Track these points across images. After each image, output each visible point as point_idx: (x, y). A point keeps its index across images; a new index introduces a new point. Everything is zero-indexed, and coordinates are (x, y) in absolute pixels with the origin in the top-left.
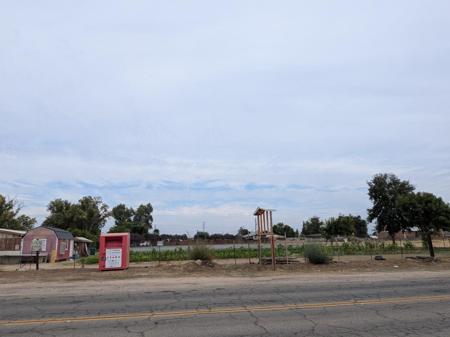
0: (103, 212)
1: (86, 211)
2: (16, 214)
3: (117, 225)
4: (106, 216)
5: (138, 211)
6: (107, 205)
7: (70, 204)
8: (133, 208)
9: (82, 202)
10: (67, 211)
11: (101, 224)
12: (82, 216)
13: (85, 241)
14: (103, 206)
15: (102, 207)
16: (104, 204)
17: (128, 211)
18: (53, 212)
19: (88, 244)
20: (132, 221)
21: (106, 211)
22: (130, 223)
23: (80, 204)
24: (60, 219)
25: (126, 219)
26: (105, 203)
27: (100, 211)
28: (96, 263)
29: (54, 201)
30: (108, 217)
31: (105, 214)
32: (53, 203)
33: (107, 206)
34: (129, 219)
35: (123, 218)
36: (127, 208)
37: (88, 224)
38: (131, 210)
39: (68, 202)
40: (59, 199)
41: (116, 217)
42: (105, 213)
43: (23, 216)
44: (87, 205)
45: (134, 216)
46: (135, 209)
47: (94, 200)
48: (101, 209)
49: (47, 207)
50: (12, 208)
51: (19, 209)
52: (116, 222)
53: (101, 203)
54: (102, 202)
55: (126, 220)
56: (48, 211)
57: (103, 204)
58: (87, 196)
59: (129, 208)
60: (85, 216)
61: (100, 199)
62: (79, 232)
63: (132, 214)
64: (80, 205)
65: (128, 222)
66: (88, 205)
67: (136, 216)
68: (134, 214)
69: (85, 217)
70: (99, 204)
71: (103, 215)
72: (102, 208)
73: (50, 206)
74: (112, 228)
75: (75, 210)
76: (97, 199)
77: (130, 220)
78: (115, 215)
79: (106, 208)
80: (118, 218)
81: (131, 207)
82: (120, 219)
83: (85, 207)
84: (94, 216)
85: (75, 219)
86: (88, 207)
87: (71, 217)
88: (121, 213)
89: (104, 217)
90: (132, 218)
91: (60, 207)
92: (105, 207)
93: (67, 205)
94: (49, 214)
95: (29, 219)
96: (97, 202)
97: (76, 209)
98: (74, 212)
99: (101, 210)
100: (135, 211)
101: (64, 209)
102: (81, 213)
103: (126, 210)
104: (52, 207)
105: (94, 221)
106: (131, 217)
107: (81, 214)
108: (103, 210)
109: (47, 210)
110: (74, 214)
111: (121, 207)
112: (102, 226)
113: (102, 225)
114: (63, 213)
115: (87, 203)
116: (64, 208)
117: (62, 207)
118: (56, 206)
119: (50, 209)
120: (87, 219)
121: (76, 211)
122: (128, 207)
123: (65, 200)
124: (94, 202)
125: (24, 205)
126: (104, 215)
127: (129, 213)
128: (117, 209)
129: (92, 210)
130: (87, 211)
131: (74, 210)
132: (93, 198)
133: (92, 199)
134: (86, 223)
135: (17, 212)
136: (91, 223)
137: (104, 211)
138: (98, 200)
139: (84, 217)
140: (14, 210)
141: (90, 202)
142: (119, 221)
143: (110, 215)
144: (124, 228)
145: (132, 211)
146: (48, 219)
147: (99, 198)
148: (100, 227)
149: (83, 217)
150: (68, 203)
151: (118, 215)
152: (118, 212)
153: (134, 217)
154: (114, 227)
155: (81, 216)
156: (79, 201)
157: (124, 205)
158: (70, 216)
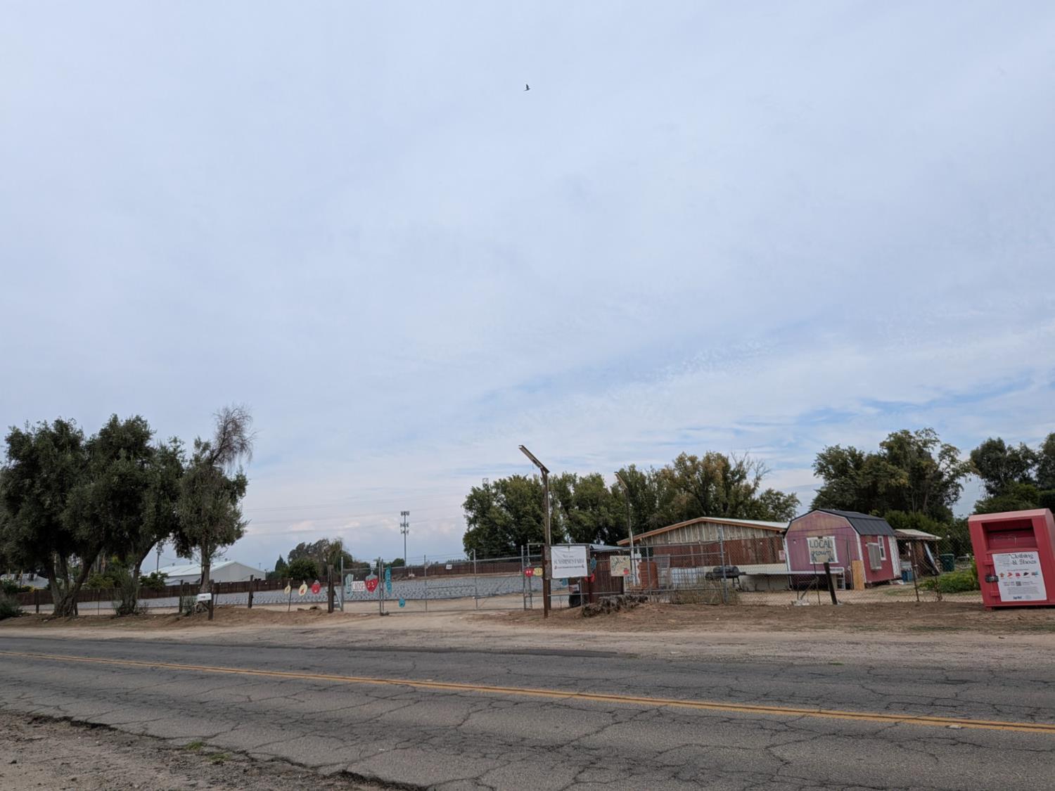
0: (949, 466)
1: (904, 465)
2: (754, 489)
3: (992, 496)
4: (958, 473)
5: (1045, 452)
6: (952, 445)
7: (861, 455)
8: (1030, 446)
9: (890, 447)
10: (859, 472)
11: (948, 496)
12: (896, 480)
13: (923, 538)
14: (943, 449)
15: (942, 452)
16: (946, 445)
17: (1015, 454)
18: (828, 476)
19: (932, 544)
20: (1035, 482)
21: (953, 461)
22: (1030, 486)
23: (886, 451)
24: (847, 491)
25: (1016, 476)
26: (947, 443)
27: (939, 464)
28: (968, 590)
29: (824, 452)
30: (963, 475)
31: (953, 470)
32: (823, 457)
33: (953, 449)
34: (1024, 476)
35: (1006, 474)
36: (1010, 448)
37: (914, 497)
38: (1023, 452)
39: (855, 450)
40: (834, 446)
41: (985, 474)
42: (952, 466)
43: (769, 492)
44: (902, 452)
45: (1037, 466)
46: (1036, 447)
47: (917, 439)
48: (939, 457)
49: (814, 468)
50: (745, 478)
51: (758, 478)
52: (988, 488)
53: (936, 443)
54: (939, 441)
55: (1016, 480)
56: (818, 477)
57: (942, 446)
58: (897, 430)
59: (1017, 447)
60: (904, 479)
61: (931, 434)
62: (902, 516)
63: (1029, 461)
64: (885, 454)
65: (1024, 485)
66: (906, 452)
67: (1043, 465)
68: (1036, 461)
69: (904, 481)
70: (932, 445)
71: (948, 472)
72: (942, 456)
73: (819, 464)
74: (980, 502)
75: (877, 467)
76: (924, 435)
77: (1027, 480)
78: (981, 469)
79: (952, 453)
80: (992, 476)
81: (1021, 443)
82: (998, 478)
83: (898, 459)
84: (927, 477)
85: (881, 489)
86: (905, 457)
87: (870, 484)
88: (997, 463)
89: (953, 478)
90: (1032, 473)
91: (842, 464)
92: (949, 452)
93: (857, 458)
94: (820, 482)
95: (782, 498)
96: (925, 444)
97: (878, 464)
98: (874, 473)
99: (941, 460)
100: (1037, 454)
101: (850, 467)
102: (893, 472)
103: (1008, 453)
104: (825, 467)
105: (929, 488)
106: (1030, 471)
107: (892, 476)
108: (947, 461)
109: (815, 474)
110: (876, 476)
111: (994, 448)
112: (953, 499)
113: (953, 497)
114: (852, 478)
115: (901, 448)
116: (851, 466)
117: (845, 464)
118: (832, 463)
119: (820, 471)
120: (911, 487)
121: (879, 469)
122: (1013, 442)
123: (850, 448)
124: (920, 443)
125: (767, 469)
126: (952, 473)
127: (1019, 461)
128: (983, 454)
129: (920, 463)
130: (907, 465)
131: (874, 468)
132: (913, 434)
133: (911, 437)
134: (910, 496)
135: (756, 484)
136: (924, 495)
137: (948, 462)
138: (927, 438)
139: (902, 481)
140: (749, 480)
141: (909, 444)
142: (996, 484)
143: (967, 471)
144: (1014, 501)
145: (1027, 453)
146: (822, 493)
147: (927, 431)
148: (948, 504)
149: (899, 483)
150: (857, 452)
151: (990, 469)
152: (988, 461)
153: (1038, 469)
154: (985, 501)
155: (893, 480)
156: (882, 445)
157: (1000, 442)
158: (868, 483)
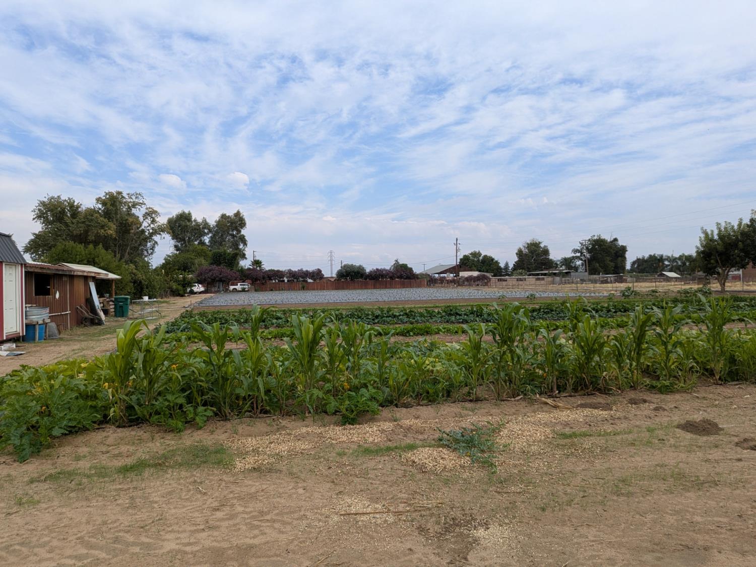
0: (150, 225)
1: (114, 220)
3: (178, 252)
4: (155, 232)
5: (217, 226)
6: (155, 209)
7: (78, 207)
8: (208, 221)
9: (104, 203)
10: (74, 221)
11: (147, 250)
12: (104, 231)
14: (147, 211)
15: (146, 213)
16: (150, 208)
17: (198, 225)
18: (46, 222)
20: (207, 245)
21: (153, 221)
22: (204, 248)
23: (100, 206)
24: (60, 236)
25: (196, 240)
27: (143, 222)
29: (46, 200)
30: (160, 234)
31: (153, 229)
32: (43, 204)
33: (155, 212)
34: (201, 240)
35: (189, 238)
36: (195, 221)
37: (119, 247)
38: (203, 224)
39: (74, 202)
40: (56, 196)
41: (175, 237)
42: (152, 226)
44: (114, 209)
45: (210, 235)
46: (212, 221)
47: (129, 200)
48: (143, 217)
49: (34, 213)
52: (176, 246)
53: (143, 206)
54: (145, 204)
55: (196, 243)
56: (36, 222)
57: (147, 209)
58: (113, 190)
59: (200, 220)
60: (112, 230)
61: (140, 197)
63: (206, 231)
64: (100, 209)
65: (200, 246)
66: (117, 210)
67: (214, 235)
68: (210, 231)
69: (111, 232)
70: (140, 207)
71: (148, 230)
72: (146, 216)
73: (39, 210)
74: (169, 256)
75: (90, 217)
76: (134, 198)
77: (202, 243)
78: (173, 232)
79: (153, 216)
80: (180, 238)
81: (203, 218)
82: (184, 240)
83: (110, 213)
84: (132, 231)
85: (92, 238)
86: (116, 213)
87: (82, 232)
88: (184, 229)
89: (151, 235)
90: (207, 239)
91: (60, 212)
92: (152, 214)
93: (74, 209)
96: (135, 205)
97: (92, 216)
98: (87, 223)
99: (144, 220)
100: (212, 226)
101: (67, 216)
102: (104, 224)
103: (194, 223)
104: (44, 214)
105: (132, 241)
106: (205, 238)
107: (102, 227)
108: (149, 220)
109: (34, 219)
110: (89, 226)
111: (184, 218)
112: (150, 253)
113: (150, 251)
114: (67, 225)
115: (113, 205)
116: (69, 215)
117: (63, 212)
118: (51, 211)
119: (39, 217)
120: (117, 238)
121: (92, 220)
123: (69, 199)
124: (130, 205)
126: (151, 231)
127: (200, 229)
128: (176, 221)
129: (127, 219)
130: (117, 220)
131: (88, 219)
132: (125, 195)
133: (123, 198)
134: (115, 245)
136: (127, 245)
137: (150, 222)
138: (137, 200)
139: (110, 232)
141: (121, 203)
142: (182, 244)
143: (163, 231)
144: (192, 257)
145: (206, 224)
146: (38, 236)
147: (137, 195)
148: (146, 256)
149: (107, 233)
150: (75, 204)
151: (179, 233)
152: (179, 227)
153: (211, 237)
154: (173, 256)
155: (102, 231)
156: (98, 200)
157: (190, 214)
158: (80, 231)
